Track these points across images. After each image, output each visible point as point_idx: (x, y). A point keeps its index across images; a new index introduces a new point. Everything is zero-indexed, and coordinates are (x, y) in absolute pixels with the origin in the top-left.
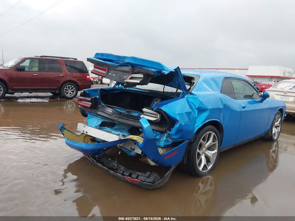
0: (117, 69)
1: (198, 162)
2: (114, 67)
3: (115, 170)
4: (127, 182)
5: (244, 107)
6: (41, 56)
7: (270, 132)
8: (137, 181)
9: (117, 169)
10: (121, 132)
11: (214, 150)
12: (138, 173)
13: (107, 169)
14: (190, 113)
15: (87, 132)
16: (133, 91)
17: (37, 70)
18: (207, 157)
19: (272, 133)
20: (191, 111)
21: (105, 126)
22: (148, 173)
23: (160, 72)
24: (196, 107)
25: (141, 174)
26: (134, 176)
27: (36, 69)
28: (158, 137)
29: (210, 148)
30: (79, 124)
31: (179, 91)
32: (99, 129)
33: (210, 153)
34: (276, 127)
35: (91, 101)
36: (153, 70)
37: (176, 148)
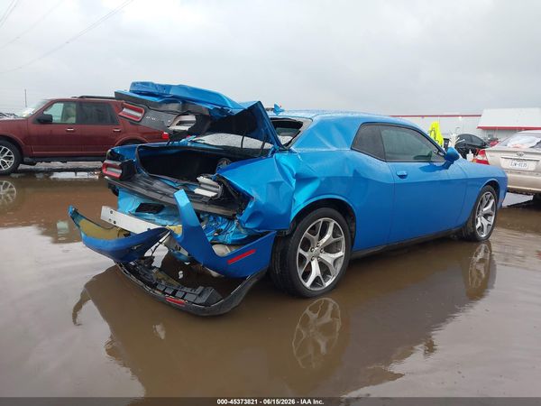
0: (162, 109)
1: (300, 272)
2: (155, 104)
3: (154, 286)
4: (170, 305)
5: (402, 177)
6: (82, 97)
7: (470, 225)
8: (183, 304)
9: (156, 284)
10: (170, 220)
11: (339, 251)
12: (185, 289)
13: (142, 284)
14: (280, 183)
15: (115, 222)
16: (199, 149)
17: (74, 122)
18: (322, 265)
19: (474, 227)
20: (281, 179)
21: (145, 211)
22: (201, 288)
23: (222, 111)
24: (293, 174)
25: (188, 290)
26: (179, 294)
27: (73, 120)
28: (223, 227)
29: (329, 249)
30: (104, 208)
31: (268, 146)
32: (136, 216)
33: (328, 258)
34: (486, 216)
35: (121, 167)
36: (209, 107)
37: (249, 245)
